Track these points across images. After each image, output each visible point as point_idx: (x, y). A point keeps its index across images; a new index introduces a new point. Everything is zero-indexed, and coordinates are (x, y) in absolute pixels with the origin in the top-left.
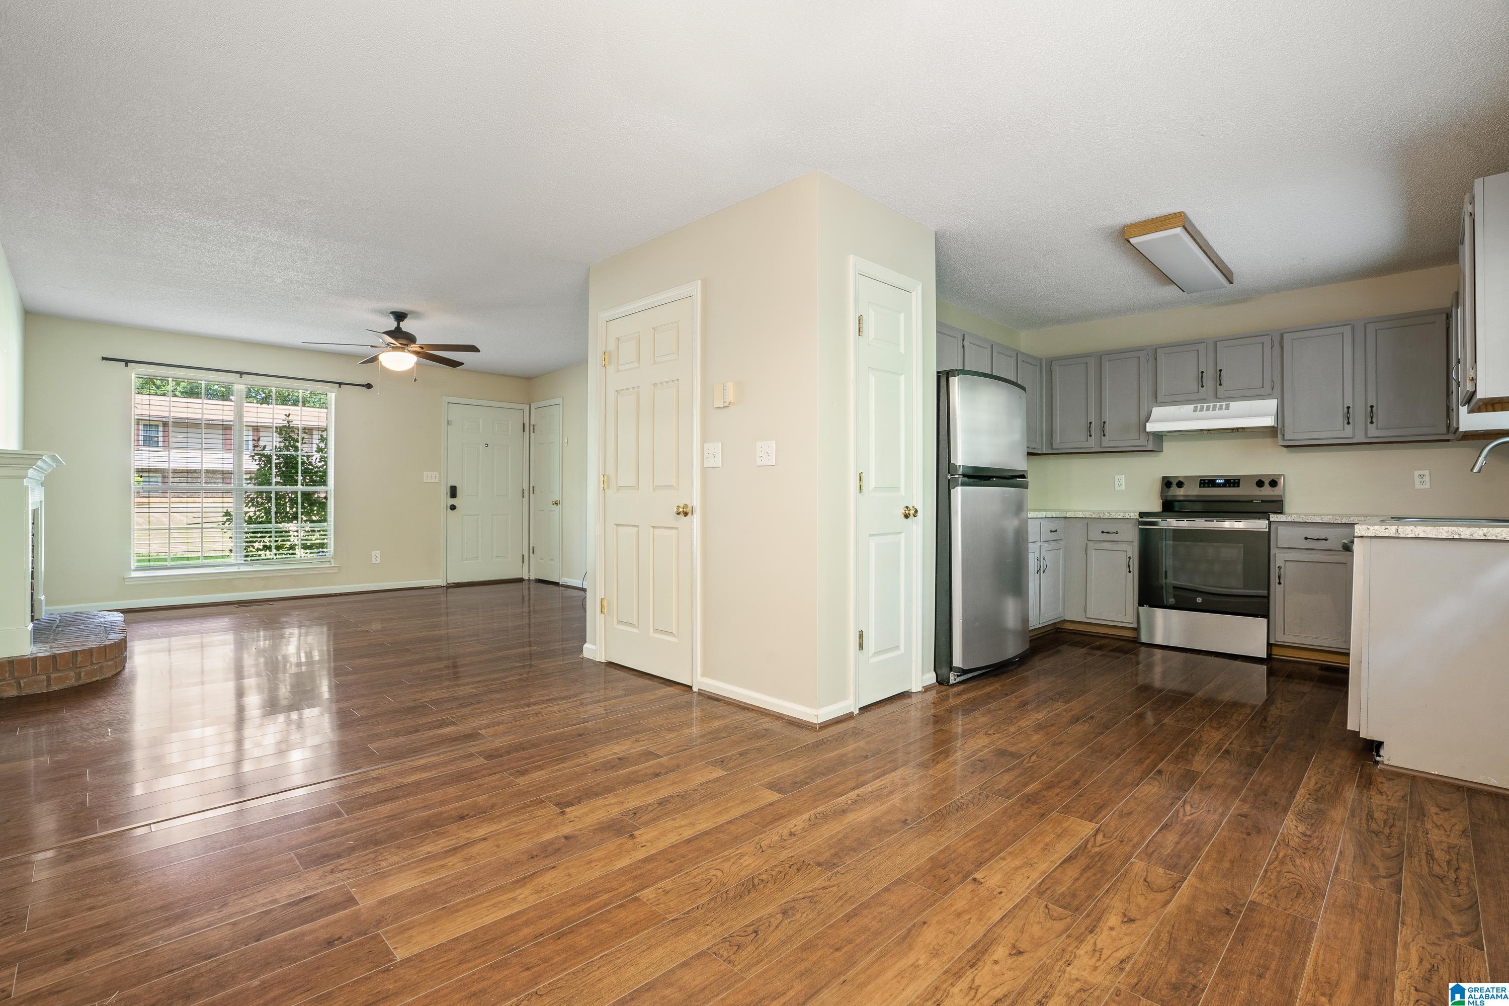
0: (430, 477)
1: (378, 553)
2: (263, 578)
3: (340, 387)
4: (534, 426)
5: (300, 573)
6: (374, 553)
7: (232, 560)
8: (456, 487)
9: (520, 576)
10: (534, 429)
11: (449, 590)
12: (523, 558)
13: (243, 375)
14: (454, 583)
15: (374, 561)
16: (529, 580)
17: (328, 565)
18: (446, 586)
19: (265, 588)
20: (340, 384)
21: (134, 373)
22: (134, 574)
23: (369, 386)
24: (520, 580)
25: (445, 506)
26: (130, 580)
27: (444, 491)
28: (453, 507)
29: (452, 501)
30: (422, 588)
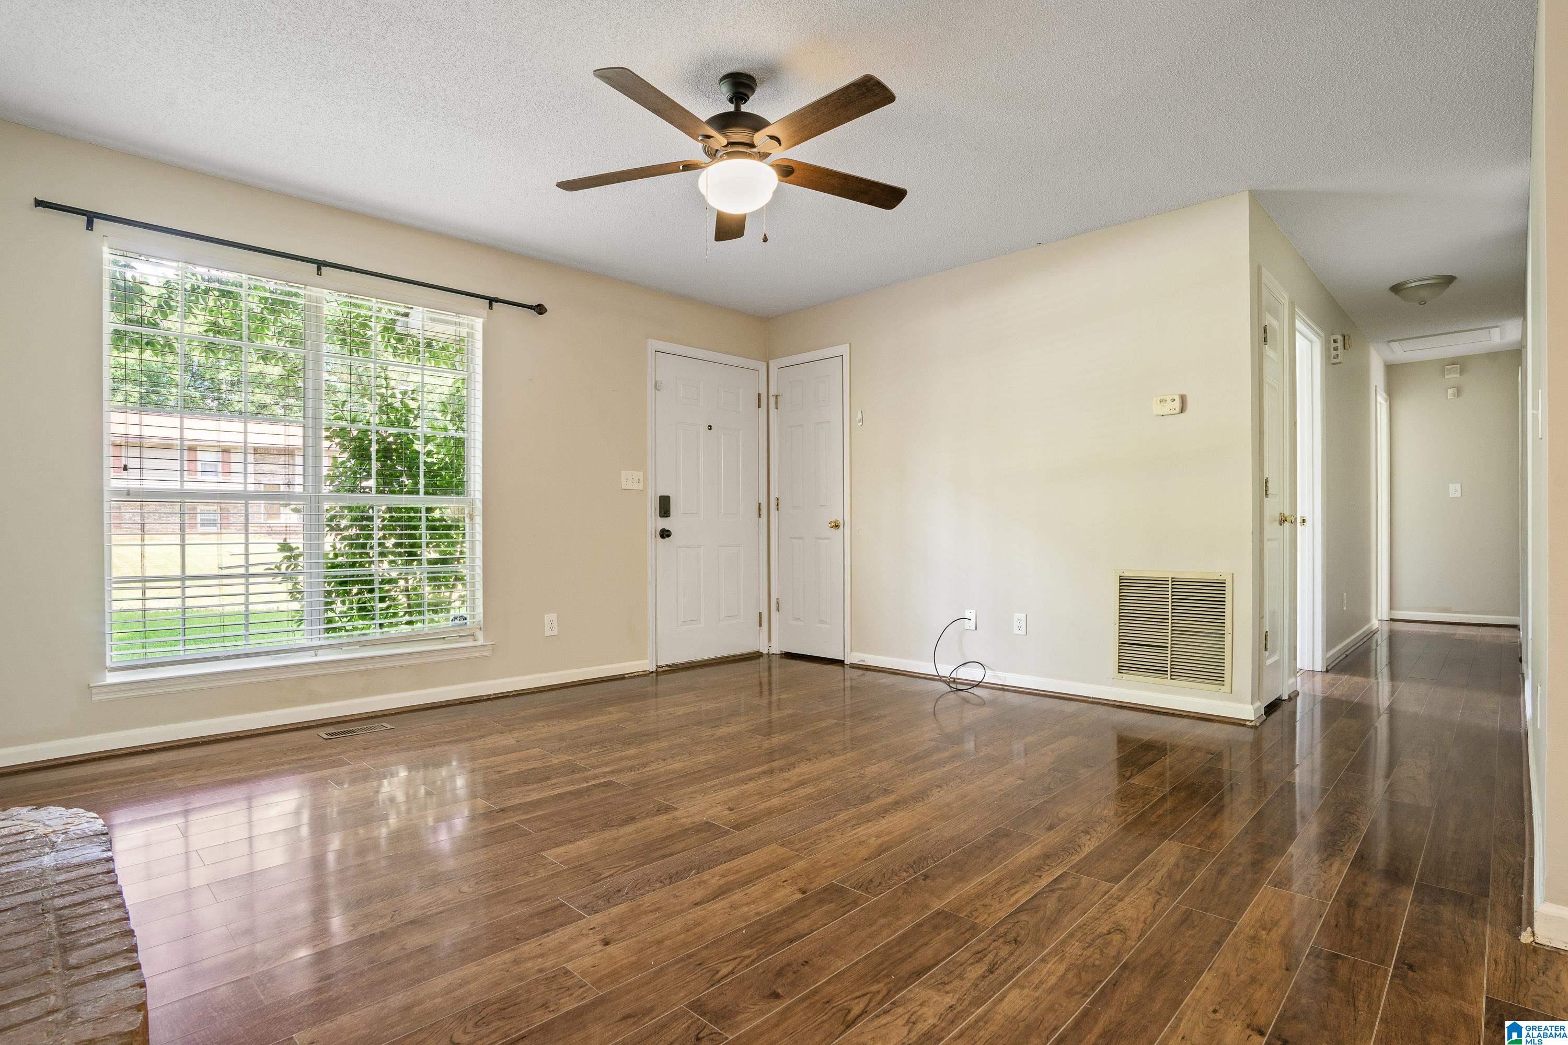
0: (630, 479)
1: (554, 616)
2: (362, 673)
3: (491, 307)
4: (777, 397)
5: (424, 660)
6: (547, 617)
7: (301, 639)
8: (669, 497)
9: (755, 649)
10: (777, 403)
11: (661, 678)
12: (760, 618)
13: (324, 269)
14: (667, 666)
15: (548, 633)
16: (769, 655)
17: (470, 643)
18: (657, 672)
19: (366, 692)
20: (492, 301)
21: (106, 244)
22: (112, 678)
23: (540, 309)
24: (756, 656)
25: (654, 534)
26: (104, 690)
27: (652, 506)
28: (665, 534)
29: (664, 523)
30: (621, 678)
